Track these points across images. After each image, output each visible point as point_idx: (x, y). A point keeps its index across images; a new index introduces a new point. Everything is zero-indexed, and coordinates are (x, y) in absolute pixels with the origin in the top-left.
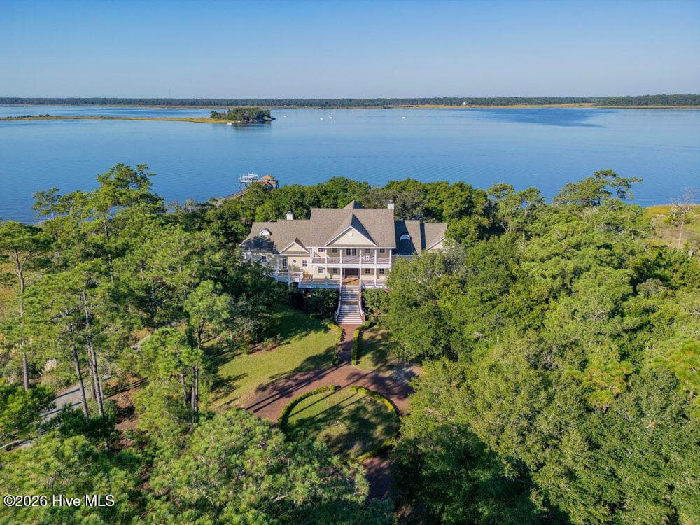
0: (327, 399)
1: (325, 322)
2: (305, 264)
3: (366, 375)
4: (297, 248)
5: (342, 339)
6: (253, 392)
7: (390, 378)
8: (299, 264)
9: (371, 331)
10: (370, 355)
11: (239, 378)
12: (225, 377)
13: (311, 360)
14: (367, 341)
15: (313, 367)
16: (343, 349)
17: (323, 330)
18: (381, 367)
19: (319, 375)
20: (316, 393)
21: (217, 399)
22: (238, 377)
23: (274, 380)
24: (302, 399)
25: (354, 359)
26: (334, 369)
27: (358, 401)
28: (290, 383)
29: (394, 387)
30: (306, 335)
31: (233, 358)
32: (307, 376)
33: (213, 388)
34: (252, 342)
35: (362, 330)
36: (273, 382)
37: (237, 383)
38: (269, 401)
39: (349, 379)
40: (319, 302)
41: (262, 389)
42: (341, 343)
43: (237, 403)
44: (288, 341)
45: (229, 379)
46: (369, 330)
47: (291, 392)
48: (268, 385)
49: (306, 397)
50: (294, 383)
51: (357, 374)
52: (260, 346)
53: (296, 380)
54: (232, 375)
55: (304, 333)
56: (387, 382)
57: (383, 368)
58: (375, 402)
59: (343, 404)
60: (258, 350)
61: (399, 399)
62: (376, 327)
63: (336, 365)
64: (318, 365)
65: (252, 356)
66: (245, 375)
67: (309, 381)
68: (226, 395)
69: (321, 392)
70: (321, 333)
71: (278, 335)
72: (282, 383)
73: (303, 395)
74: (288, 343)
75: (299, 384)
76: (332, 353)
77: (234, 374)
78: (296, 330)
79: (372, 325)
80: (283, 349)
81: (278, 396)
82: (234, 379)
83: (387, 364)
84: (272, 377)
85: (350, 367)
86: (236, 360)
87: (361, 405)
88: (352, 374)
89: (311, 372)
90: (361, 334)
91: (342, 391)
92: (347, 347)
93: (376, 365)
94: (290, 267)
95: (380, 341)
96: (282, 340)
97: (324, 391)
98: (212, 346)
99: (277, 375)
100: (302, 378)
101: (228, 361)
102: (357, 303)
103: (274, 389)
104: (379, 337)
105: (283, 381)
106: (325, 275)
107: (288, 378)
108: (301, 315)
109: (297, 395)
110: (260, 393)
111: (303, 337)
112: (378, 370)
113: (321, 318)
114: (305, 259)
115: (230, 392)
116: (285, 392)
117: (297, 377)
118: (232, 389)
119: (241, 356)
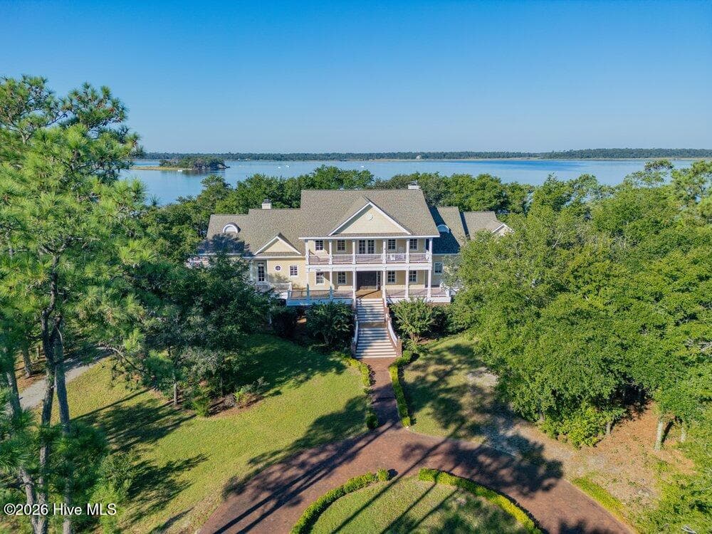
0: (378, 502)
1: (335, 357)
2: (294, 271)
3: (436, 447)
4: (283, 246)
5: (372, 382)
6: (218, 497)
7: (481, 450)
8: (284, 272)
9: (417, 368)
10: (427, 409)
11: (189, 464)
12: (161, 464)
13: (323, 422)
14: (414, 385)
15: (329, 436)
16: (379, 400)
17: (334, 370)
18: (456, 430)
19: (346, 453)
20: (352, 489)
21: (140, 516)
22: (187, 462)
23: (260, 466)
24: (325, 506)
25: (404, 416)
26: (370, 438)
27: (442, 506)
28: (292, 472)
29: (497, 470)
30: (307, 378)
31: (177, 425)
32: (323, 457)
33: (132, 493)
34: (213, 395)
35: (401, 366)
36: (258, 472)
37: (185, 475)
38: (256, 514)
39: (406, 456)
40: (324, 323)
41: (236, 488)
42: (370, 388)
43: (185, 526)
44: (277, 389)
45: (169, 468)
46: (410, 368)
47: (299, 490)
48: (248, 478)
49: (334, 500)
50: (301, 472)
51: (418, 447)
52: (228, 400)
53: (303, 465)
54: (174, 460)
55: (302, 377)
56: (482, 458)
57: (462, 433)
58: (479, 504)
59: (416, 514)
60: (225, 408)
61: (525, 495)
62: (419, 362)
63: (374, 431)
64: (338, 432)
65: (214, 418)
66: (202, 458)
67: (328, 467)
68: (161, 506)
69: (361, 486)
70: (331, 375)
71: (260, 381)
72: (276, 474)
73: (327, 495)
74: (278, 393)
75: (313, 473)
76: (359, 408)
77: (178, 457)
78: (288, 371)
79: (415, 357)
80: (270, 404)
81: (272, 504)
82: (179, 469)
83: (468, 424)
84: (254, 461)
85: (401, 431)
86: (183, 429)
87: (450, 515)
88: (408, 446)
89: (330, 447)
90: (400, 373)
91: (403, 482)
92: (385, 395)
93: (446, 427)
94: (271, 277)
95: (435, 384)
96: (266, 389)
97: (368, 483)
98: (139, 406)
99: (263, 455)
100: (314, 460)
101: (168, 432)
102: (383, 325)
103: (263, 488)
104: (431, 378)
105: (276, 468)
106: (327, 285)
107: (287, 462)
108: (294, 349)
109: (312, 497)
110: (233, 498)
111: (302, 382)
112: (454, 435)
113: (327, 351)
114: (294, 263)
115: (170, 497)
116: (284, 495)
117: (303, 457)
118: (174, 490)
119: (193, 421)
